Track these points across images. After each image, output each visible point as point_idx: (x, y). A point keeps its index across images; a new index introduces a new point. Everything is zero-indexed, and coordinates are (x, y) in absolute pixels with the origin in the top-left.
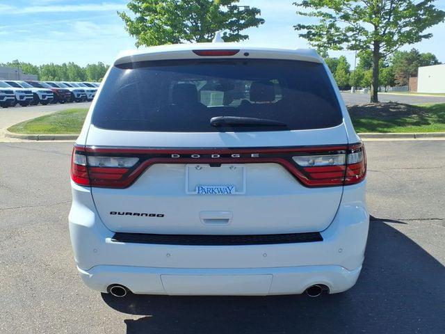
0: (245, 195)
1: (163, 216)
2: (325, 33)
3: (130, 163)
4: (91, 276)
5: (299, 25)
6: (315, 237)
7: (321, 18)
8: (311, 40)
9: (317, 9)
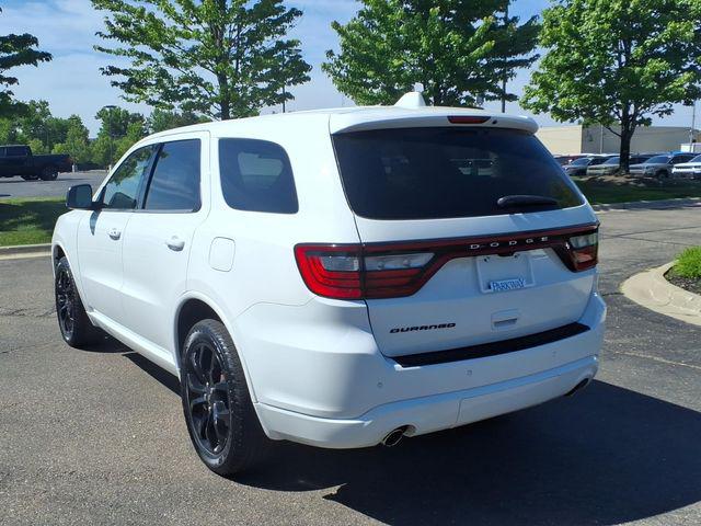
0: (537, 286)
1: (454, 325)
2: (154, 82)
3: (420, 260)
4: (367, 423)
5: (111, 68)
6: (573, 329)
7: (135, 59)
8: (129, 91)
9: (133, 44)
